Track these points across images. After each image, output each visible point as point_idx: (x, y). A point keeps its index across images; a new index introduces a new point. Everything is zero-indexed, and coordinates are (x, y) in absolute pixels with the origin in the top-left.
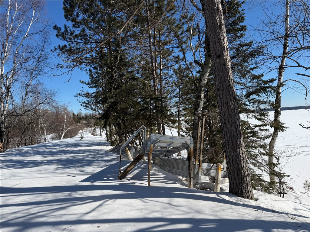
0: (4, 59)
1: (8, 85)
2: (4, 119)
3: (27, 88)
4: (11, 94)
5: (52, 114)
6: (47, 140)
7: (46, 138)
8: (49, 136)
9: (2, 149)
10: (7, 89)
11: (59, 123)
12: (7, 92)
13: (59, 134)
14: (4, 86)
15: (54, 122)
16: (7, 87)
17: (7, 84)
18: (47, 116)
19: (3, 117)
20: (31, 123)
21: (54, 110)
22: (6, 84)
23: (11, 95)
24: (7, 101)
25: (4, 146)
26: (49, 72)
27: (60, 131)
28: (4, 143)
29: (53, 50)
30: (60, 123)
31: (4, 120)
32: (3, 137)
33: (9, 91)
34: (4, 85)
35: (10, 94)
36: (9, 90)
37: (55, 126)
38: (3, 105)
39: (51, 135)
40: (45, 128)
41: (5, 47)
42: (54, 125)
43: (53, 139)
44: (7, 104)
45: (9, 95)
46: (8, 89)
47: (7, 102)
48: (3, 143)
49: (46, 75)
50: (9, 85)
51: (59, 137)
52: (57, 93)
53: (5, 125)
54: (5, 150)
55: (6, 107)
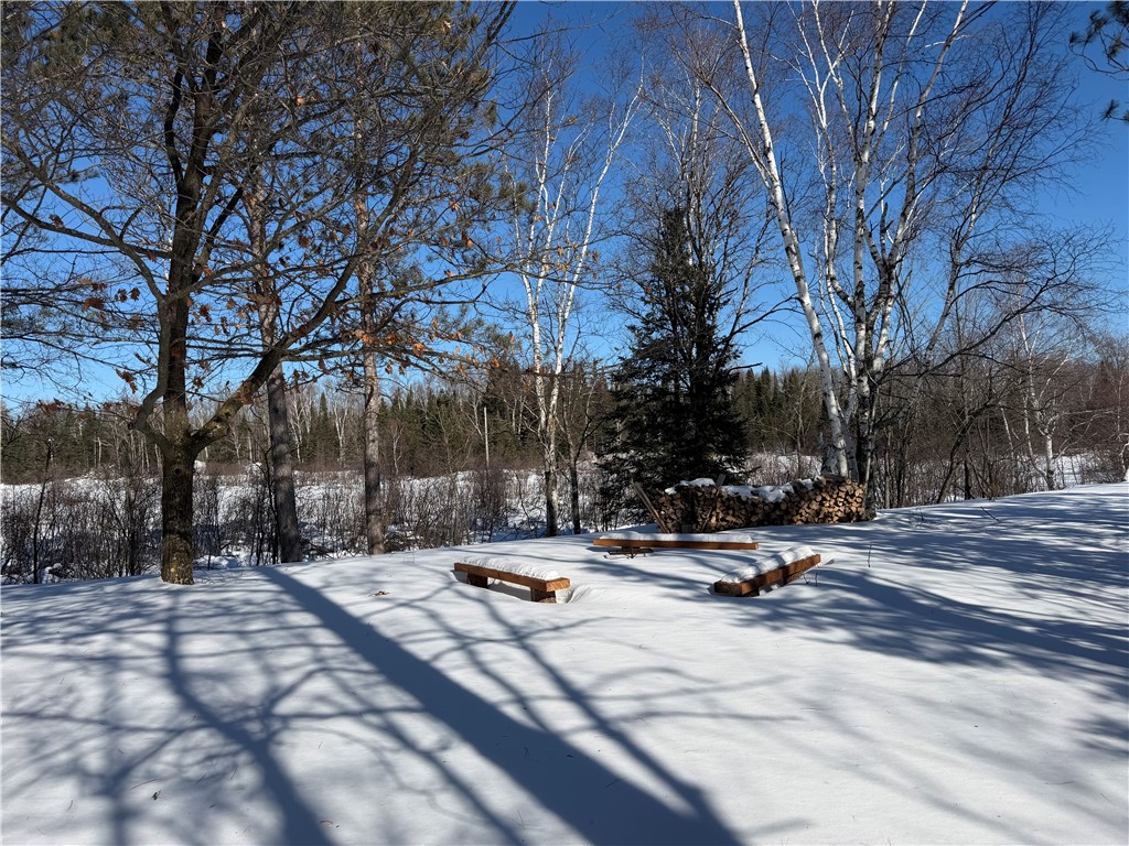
0: (868, 145)
1: (887, 257)
2: (867, 389)
3: (958, 248)
4: (900, 288)
5: (1082, 369)
6: (1057, 480)
7: (1052, 473)
8: (1068, 464)
9: (863, 509)
10: (883, 270)
11: (1115, 405)
12: (884, 283)
13: (1112, 457)
14: (874, 258)
15: (1090, 406)
16: (885, 263)
17: (883, 250)
18: (1059, 378)
19: (865, 380)
20: (988, 407)
21: (1092, 355)
22: (879, 250)
23: (899, 294)
24: (884, 317)
25: (869, 499)
26: (1061, 157)
27: (1117, 442)
28: (869, 487)
29: (1083, 34)
30: (1119, 409)
31: (867, 394)
32: (866, 460)
33: (890, 279)
34: (872, 254)
35: (894, 289)
36: (890, 274)
37: (1095, 421)
38: (863, 333)
39: (1077, 459)
40: (1050, 432)
41: (867, 91)
42: (1090, 415)
43: (1087, 475)
44: (884, 331)
45: (893, 293)
46: (887, 269)
47: (883, 321)
48: (866, 486)
49: (1045, 173)
50: (890, 254)
51: (1115, 469)
52: (1105, 247)
53: (871, 413)
54: (875, 515)
55: (882, 342)
